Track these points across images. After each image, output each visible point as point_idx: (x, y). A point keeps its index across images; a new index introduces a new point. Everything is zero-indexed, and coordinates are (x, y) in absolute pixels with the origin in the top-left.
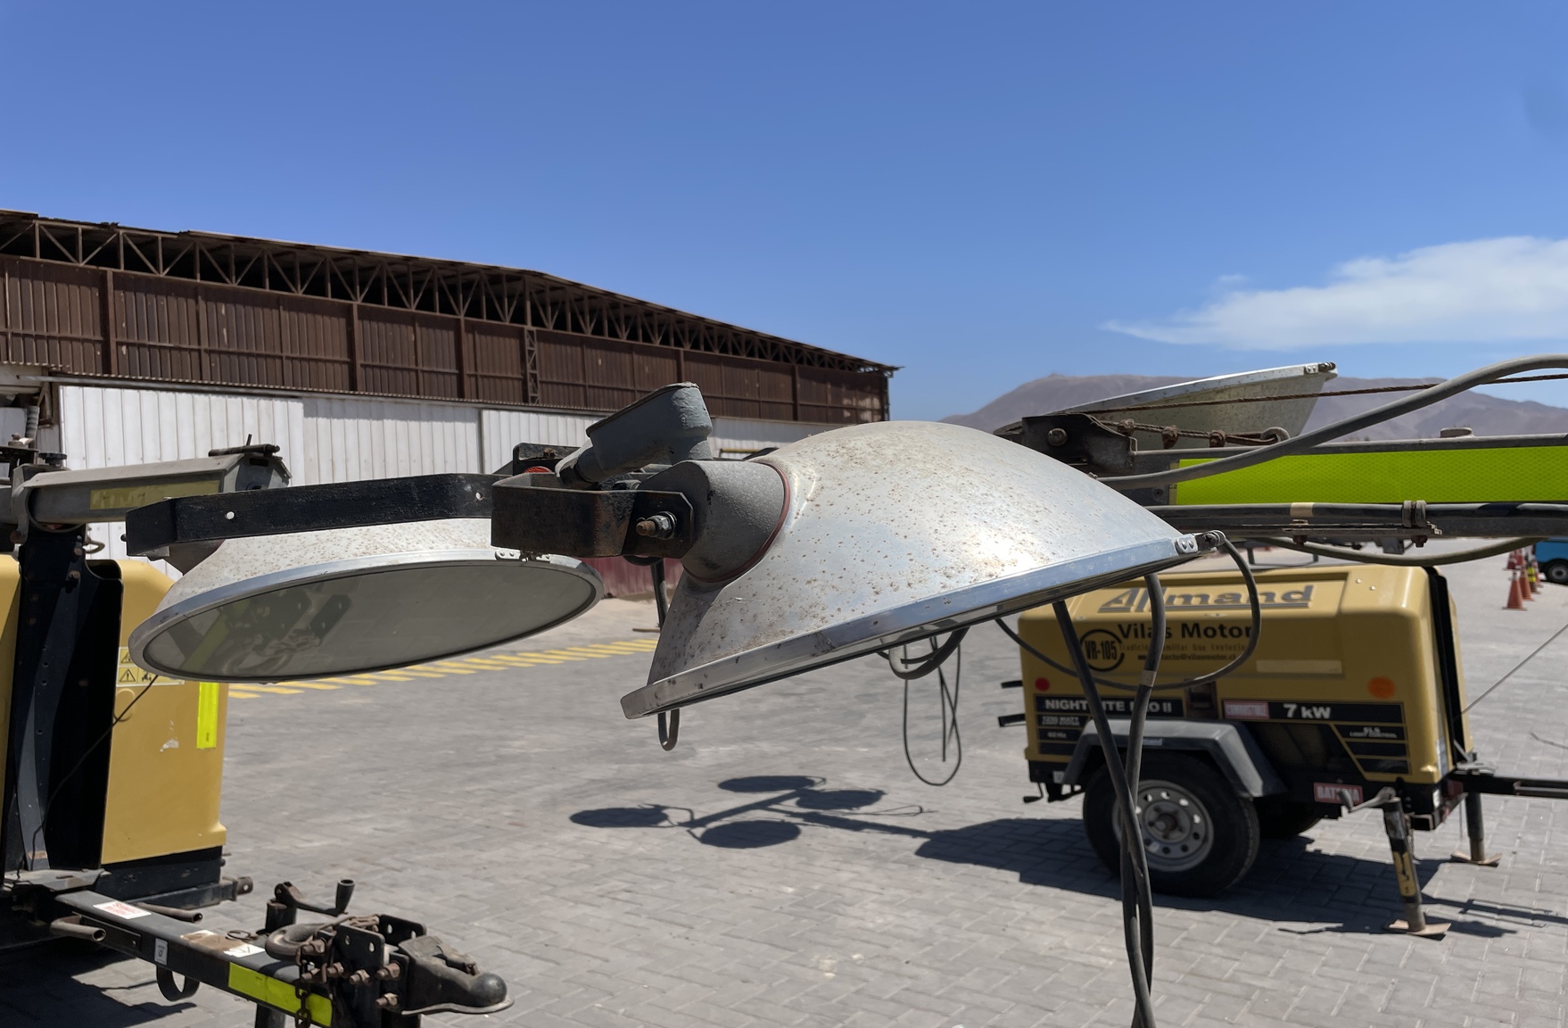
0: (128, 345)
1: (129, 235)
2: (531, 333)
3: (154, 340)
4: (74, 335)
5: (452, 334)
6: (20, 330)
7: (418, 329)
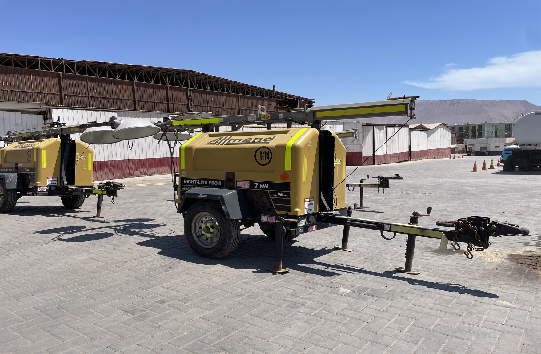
0: (68, 95)
1: (66, 62)
2: (190, 90)
3: (75, 94)
4: (52, 93)
5: (165, 90)
6: (36, 92)
7: (154, 89)
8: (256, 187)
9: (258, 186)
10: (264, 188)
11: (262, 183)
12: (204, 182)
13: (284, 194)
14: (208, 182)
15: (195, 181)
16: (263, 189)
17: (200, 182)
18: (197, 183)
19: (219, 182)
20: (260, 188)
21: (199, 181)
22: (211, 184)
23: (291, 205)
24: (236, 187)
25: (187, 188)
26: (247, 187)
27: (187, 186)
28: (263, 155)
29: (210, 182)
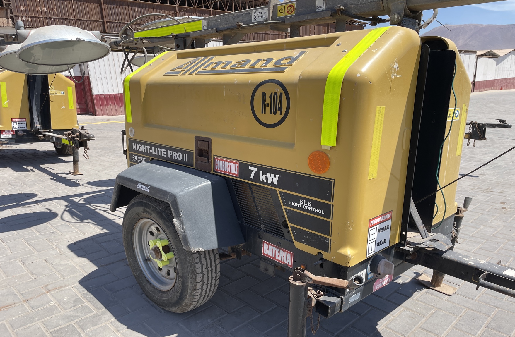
0: (110, 22)
3: (117, 20)
4: (94, 20)
6: (78, 18)
8: (252, 177)
9: (257, 175)
10: (270, 181)
11: (266, 170)
12: (161, 151)
13: (315, 204)
14: (167, 154)
15: (148, 147)
16: (267, 183)
17: (155, 151)
18: (151, 151)
19: (184, 154)
20: (261, 180)
21: (153, 148)
22: (171, 156)
23: (333, 238)
24: (214, 171)
25: (138, 159)
26: (234, 174)
27: (138, 156)
28: (268, 101)
29: (170, 153)
